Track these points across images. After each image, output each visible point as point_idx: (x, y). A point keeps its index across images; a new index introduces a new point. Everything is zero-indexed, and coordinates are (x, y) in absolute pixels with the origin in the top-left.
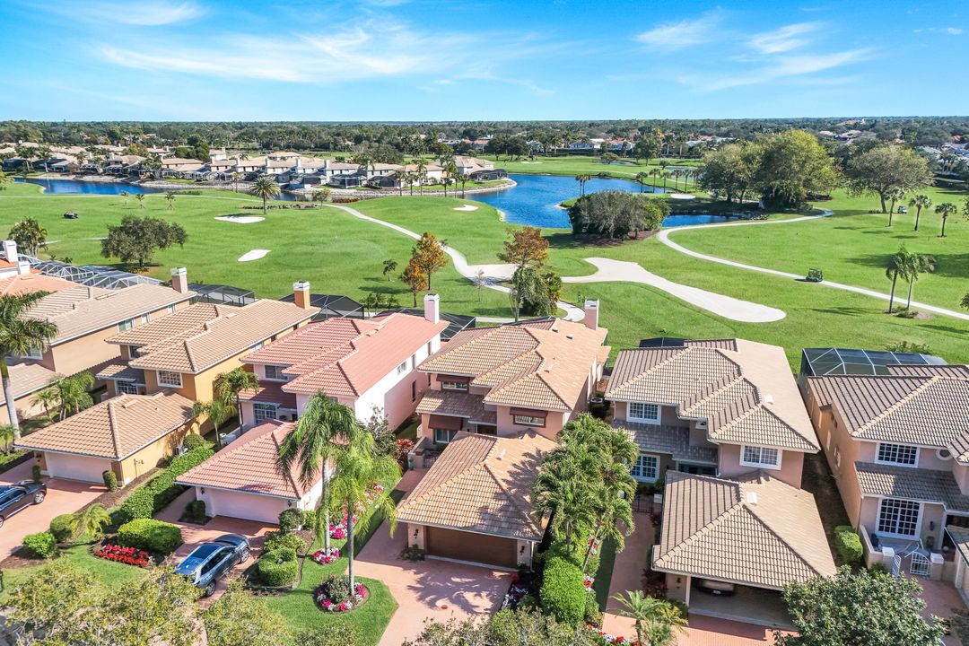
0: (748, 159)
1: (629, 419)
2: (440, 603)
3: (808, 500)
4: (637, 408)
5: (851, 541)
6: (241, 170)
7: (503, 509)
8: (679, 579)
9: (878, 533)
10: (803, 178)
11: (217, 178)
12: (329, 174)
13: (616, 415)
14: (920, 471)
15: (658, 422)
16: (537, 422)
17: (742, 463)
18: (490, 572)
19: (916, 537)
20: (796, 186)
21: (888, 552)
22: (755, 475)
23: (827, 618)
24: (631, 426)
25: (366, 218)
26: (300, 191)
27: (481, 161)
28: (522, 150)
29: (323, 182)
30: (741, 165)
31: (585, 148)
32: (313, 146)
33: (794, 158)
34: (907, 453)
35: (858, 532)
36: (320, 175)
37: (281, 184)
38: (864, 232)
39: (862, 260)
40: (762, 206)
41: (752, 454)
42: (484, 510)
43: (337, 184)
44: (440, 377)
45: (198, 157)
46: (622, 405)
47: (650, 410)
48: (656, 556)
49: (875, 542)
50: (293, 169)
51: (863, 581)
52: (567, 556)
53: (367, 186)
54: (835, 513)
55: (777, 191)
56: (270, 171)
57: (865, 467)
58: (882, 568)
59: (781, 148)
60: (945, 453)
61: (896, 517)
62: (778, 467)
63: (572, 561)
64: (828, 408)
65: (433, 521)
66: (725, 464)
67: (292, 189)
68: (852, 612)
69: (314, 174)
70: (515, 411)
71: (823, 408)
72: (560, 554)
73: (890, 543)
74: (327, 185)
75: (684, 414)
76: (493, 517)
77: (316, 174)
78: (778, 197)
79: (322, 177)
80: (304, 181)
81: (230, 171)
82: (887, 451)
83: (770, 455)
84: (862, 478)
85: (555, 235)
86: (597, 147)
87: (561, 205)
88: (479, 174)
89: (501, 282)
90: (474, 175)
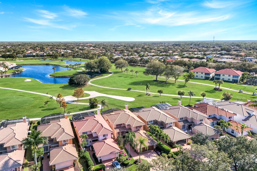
0: (96, 63)
2: (150, 157)
7: (151, 141)
8: (175, 142)
14: (184, 120)
17: (169, 125)
18: (151, 151)
19: (186, 129)
20: (106, 68)
27: (12, 63)
28: (15, 57)
30: (95, 64)
31: (31, 55)
33: (105, 62)
34: (182, 118)
38: (125, 77)
40: (100, 72)
42: (148, 142)
46: (148, 122)
47: (152, 121)
48: (172, 140)
55: (103, 69)
59: (102, 60)
60: (186, 117)
61: (184, 127)
63: (164, 145)
72: (162, 144)
75: (159, 121)
76: (150, 143)
78: (104, 70)
83: (172, 123)
85: (64, 86)
86: (34, 54)
87: (50, 75)
88: (14, 67)
89: (73, 101)
90: (12, 68)
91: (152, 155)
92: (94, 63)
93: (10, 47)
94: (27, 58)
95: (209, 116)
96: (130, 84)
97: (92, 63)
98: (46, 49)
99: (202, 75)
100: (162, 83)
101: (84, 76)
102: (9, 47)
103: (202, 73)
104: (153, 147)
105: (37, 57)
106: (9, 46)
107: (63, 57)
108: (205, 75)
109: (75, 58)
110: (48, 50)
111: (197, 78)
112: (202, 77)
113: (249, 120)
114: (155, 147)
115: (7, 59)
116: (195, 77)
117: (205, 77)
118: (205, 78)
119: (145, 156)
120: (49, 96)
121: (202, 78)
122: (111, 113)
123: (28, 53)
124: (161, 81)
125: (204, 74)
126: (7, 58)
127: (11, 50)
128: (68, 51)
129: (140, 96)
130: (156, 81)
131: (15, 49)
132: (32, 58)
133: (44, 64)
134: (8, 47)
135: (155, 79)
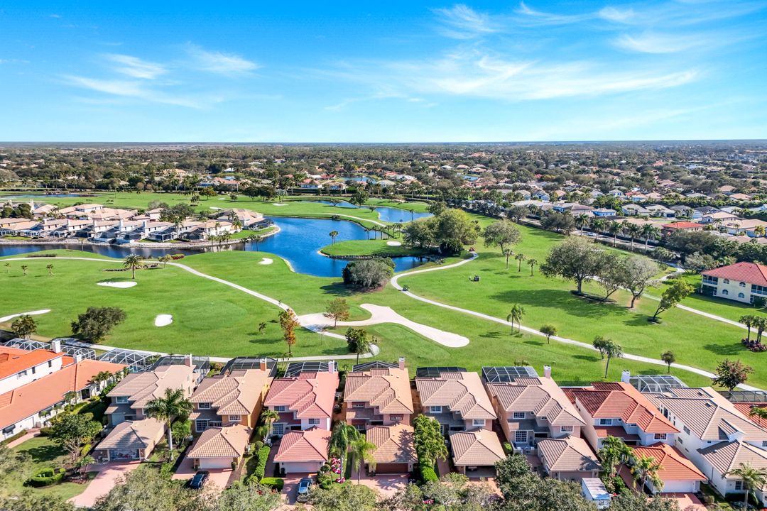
0: (431, 227)
1: (431, 412)
2: (389, 488)
3: (494, 434)
4: (433, 408)
5: (508, 446)
6: (71, 229)
7: (402, 453)
8: (462, 467)
9: (516, 443)
10: (461, 236)
11: (51, 235)
12: (147, 232)
13: (425, 411)
14: (526, 420)
15: (441, 412)
16: (399, 418)
17: (474, 425)
18: (400, 476)
19: (527, 442)
20: (458, 242)
21: (519, 448)
22: (478, 429)
23: (506, 469)
24: (432, 415)
25: (203, 275)
26: (127, 245)
27: (254, 214)
28: (271, 194)
29: (143, 237)
30: (428, 231)
31: (312, 188)
32: (94, 187)
33: (456, 226)
34: (522, 414)
35: (510, 443)
36: (140, 232)
37: (109, 240)
38: (497, 274)
39: (497, 297)
40: (439, 251)
41: (476, 422)
42: (396, 454)
43: (154, 238)
44: (353, 403)
45: (22, 214)
46: (428, 407)
47: (438, 408)
48: (455, 461)
49: (515, 445)
50: (117, 228)
51: (513, 458)
52: (427, 466)
53: (177, 239)
54: (503, 438)
55: (449, 245)
56: (97, 230)
57: (511, 421)
58: (517, 454)
59: (448, 219)
60: (533, 413)
61: (520, 436)
62: (485, 425)
63: (429, 467)
64: (496, 397)
65: (379, 462)
66: (468, 427)
67: (120, 244)
68: (511, 466)
69: (134, 231)
70: (392, 415)
71: (494, 397)
72: (425, 465)
73: (520, 445)
74: (147, 239)
75: (452, 409)
76: (399, 457)
77: (135, 231)
78: (449, 248)
79: (142, 233)
80: (128, 237)
81: (60, 229)
82: (516, 414)
83: (482, 421)
84: (509, 424)
85: (334, 284)
86: (320, 187)
87: (322, 252)
88: (255, 224)
89: (325, 329)
90: (252, 226)
91: (397, 484)
92: (426, 226)
93: (282, 162)
94: (302, 196)
95: (603, 421)
96: (493, 297)
97: (420, 227)
98: (358, 170)
99: (742, 289)
100: (591, 302)
101: (374, 264)
102: (278, 161)
103: (743, 283)
104: (407, 468)
105: (323, 193)
106: (279, 158)
107: (384, 198)
108: (752, 291)
109: (412, 200)
110: (361, 172)
111: (724, 296)
112: (741, 295)
113: (715, 452)
114: (410, 469)
115: (256, 198)
116: (719, 294)
117: (752, 296)
118: (751, 299)
119: (379, 482)
120: (284, 307)
121: (740, 299)
122: (365, 373)
123: (307, 184)
124: (589, 297)
125: (749, 286)
126: (257, 196)
127: (274, 173)
128: (407, 177)
129: (491, 335)
130: (577, 294)
131: (286, 170)
132: (311, 195)
133: (327, 218)
134: (276, 160)
135: (576, 289)
